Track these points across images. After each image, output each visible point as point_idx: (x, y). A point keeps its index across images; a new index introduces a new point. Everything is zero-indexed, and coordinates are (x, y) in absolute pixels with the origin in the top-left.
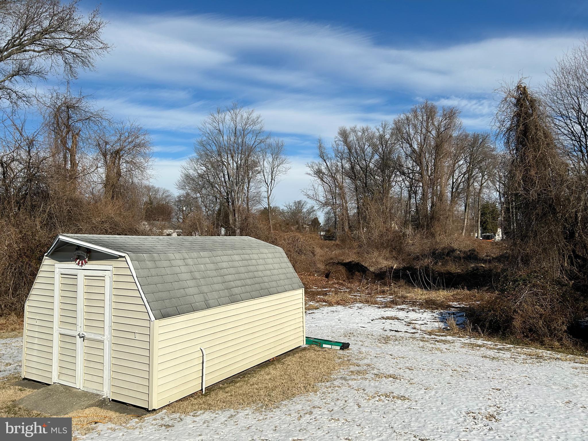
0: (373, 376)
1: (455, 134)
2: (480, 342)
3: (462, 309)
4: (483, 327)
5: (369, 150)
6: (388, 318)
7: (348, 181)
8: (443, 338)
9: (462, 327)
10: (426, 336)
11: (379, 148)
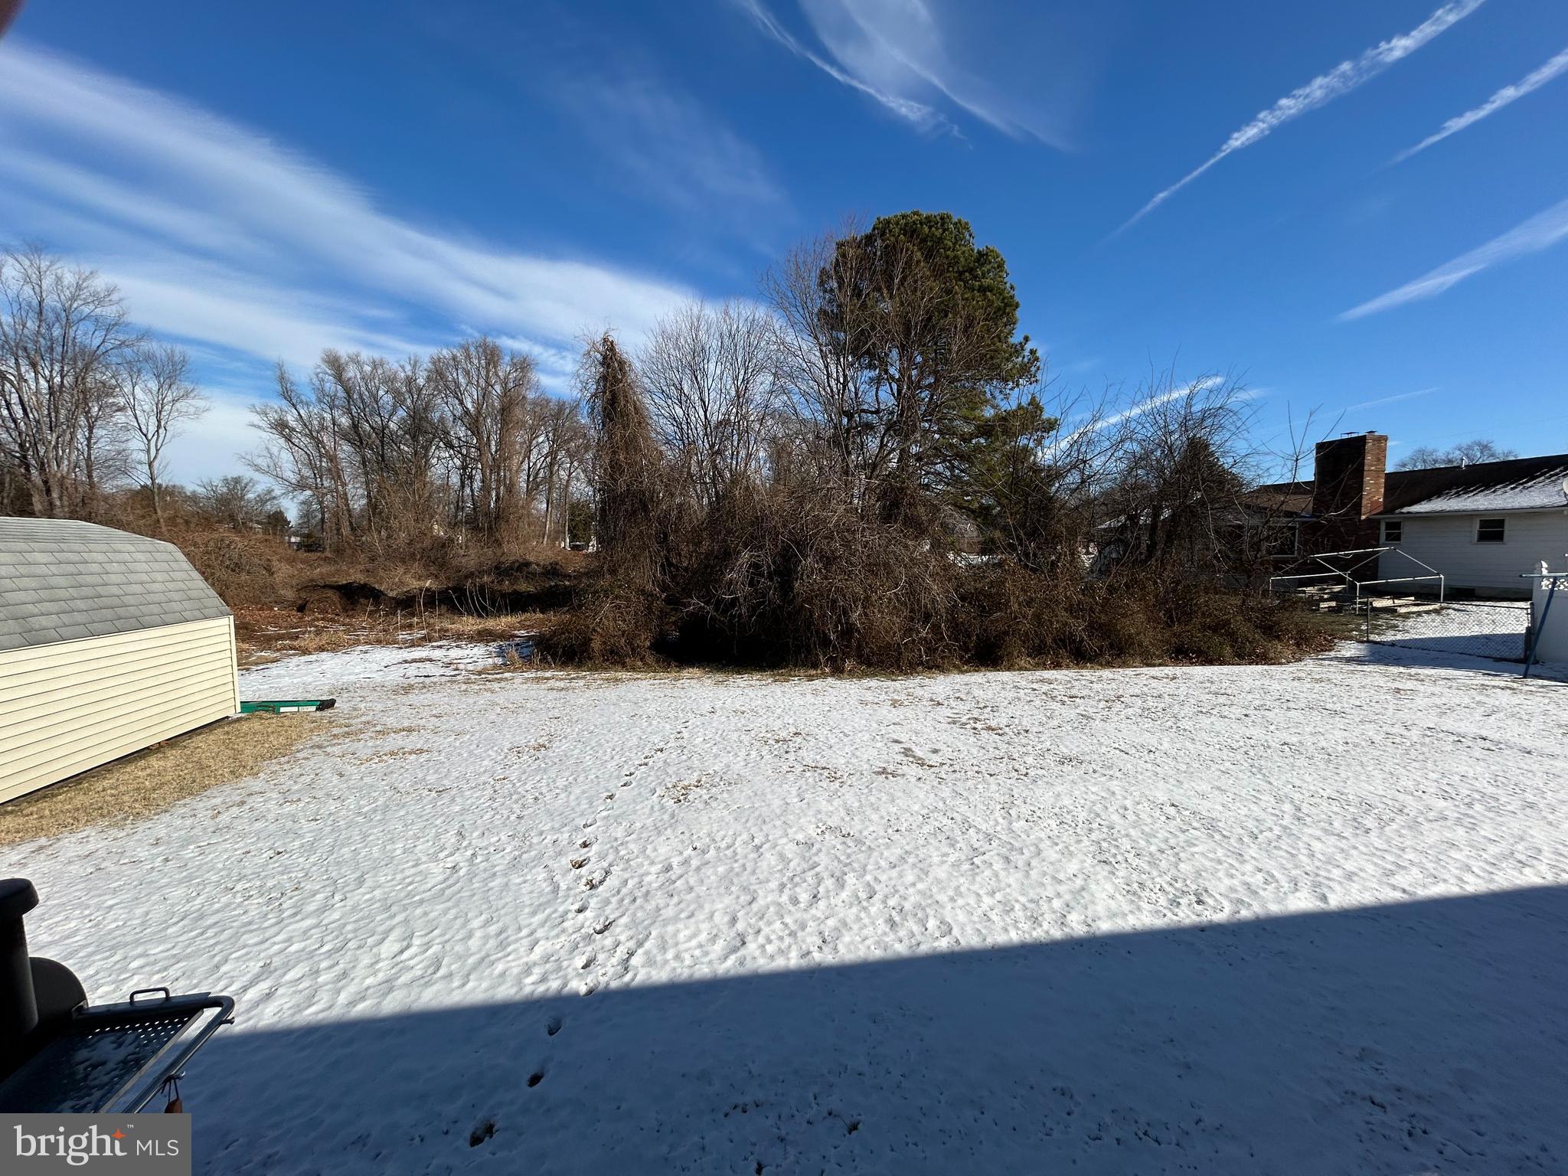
0: (373, 735)
1: (531, 395)
2: (548, 674)
3: (529, 638)
4: (554, 656)
5: (387, 399)
6: (414, 661)
7: (347, 447)
8: (498, 676)
9: (528, 661)
10: (473, 677)
11: (405, 399)
